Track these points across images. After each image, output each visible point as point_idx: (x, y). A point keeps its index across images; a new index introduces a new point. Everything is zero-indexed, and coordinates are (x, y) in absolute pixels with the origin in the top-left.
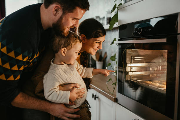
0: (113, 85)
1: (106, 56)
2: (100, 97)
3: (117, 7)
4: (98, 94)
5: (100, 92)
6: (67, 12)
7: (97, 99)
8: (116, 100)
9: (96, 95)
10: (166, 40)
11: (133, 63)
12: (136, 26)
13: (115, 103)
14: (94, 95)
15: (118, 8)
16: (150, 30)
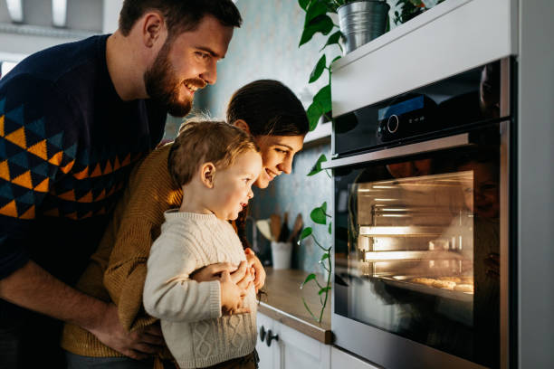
0: (320, 293)
1: (300, 225)
2: (282, 337)
3: (328, 65)
4: (277, 328)
5: (282, 320)
6: (180, 30)
7: (274, 342)
8: (330, 339)
9: (270, 332)
10: (467, 138)
11: (378, 225)
12: (382, 114)
13: (328, 346)
14: (267, 330)
15: (329, 69)
16: (422, 118)
